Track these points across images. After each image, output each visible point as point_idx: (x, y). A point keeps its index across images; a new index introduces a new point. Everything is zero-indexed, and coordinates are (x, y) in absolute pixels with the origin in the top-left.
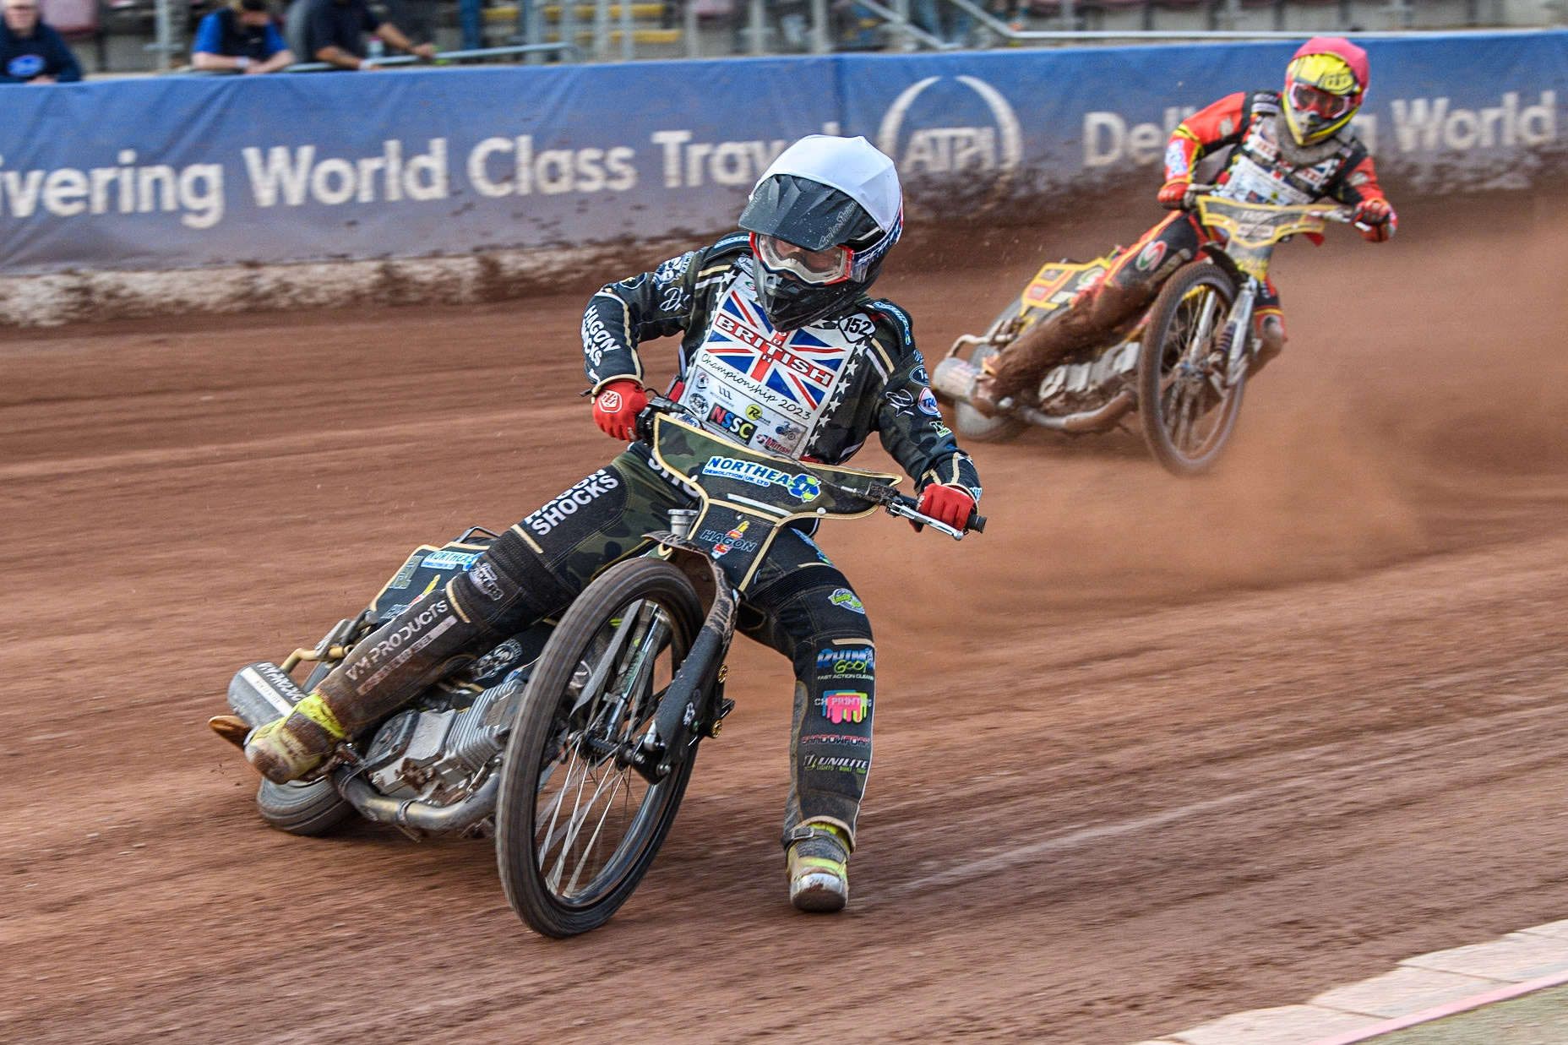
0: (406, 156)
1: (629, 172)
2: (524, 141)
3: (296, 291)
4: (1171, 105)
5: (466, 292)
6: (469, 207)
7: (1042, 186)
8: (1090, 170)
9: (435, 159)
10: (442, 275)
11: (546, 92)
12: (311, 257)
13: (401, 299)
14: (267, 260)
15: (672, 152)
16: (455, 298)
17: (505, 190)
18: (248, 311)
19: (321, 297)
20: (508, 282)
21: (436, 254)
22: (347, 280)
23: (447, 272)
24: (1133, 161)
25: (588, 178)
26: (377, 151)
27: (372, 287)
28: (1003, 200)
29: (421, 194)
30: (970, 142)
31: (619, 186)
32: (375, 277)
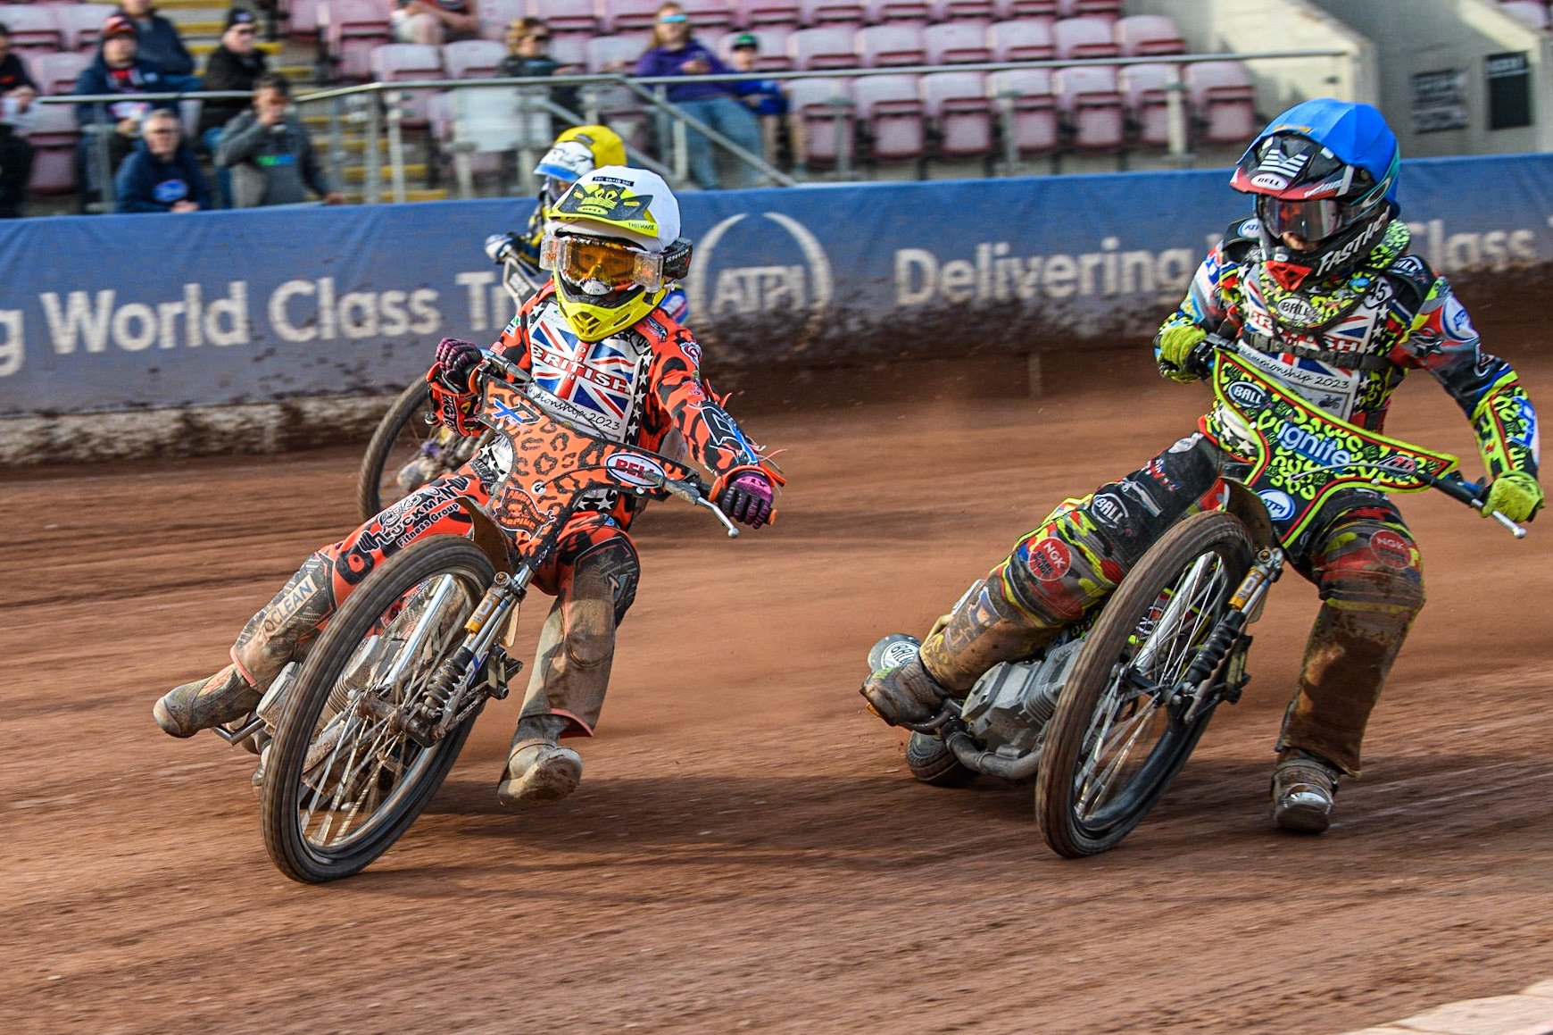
0: (206, 300)
1: (433, 314)
2: (326, 284)
3: (95, 442)
4: (984, 241)
5: (269, 441)
6: (270, 352)
7: (853, 325)
8: (902, 308)
9: (235, 304)
10: (243, 423)
11: (348, 232)
12: (111, 406)
13: (202, 449)
14: (65, 410)
15: (477, 293)
16: (257, 447)
17: (308, 334)
18: (45, 463)
19: (121, 447)
20: (313, 430)
21: (238, 402)
22: (147, 430)
23: (249, 420)
24: (946, 299)
25: (393, 322)
26: (177, 295)
27: (172, 437)
28: (815, 340)
29: (222, 340)
30: (780, 281)
31: (422, 329)
32: (175, 426)
